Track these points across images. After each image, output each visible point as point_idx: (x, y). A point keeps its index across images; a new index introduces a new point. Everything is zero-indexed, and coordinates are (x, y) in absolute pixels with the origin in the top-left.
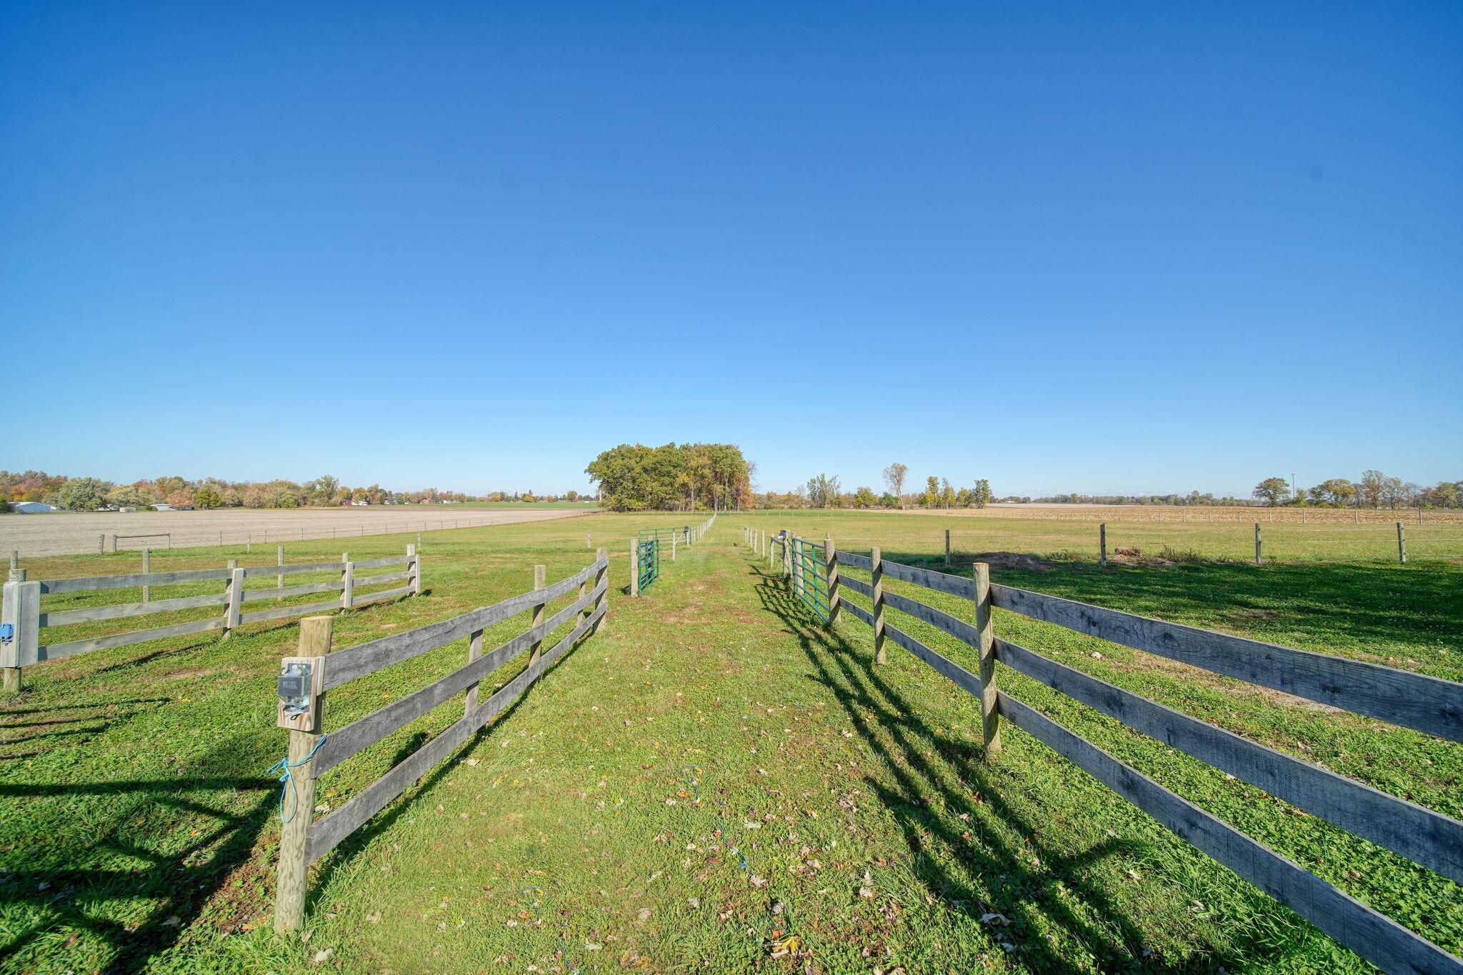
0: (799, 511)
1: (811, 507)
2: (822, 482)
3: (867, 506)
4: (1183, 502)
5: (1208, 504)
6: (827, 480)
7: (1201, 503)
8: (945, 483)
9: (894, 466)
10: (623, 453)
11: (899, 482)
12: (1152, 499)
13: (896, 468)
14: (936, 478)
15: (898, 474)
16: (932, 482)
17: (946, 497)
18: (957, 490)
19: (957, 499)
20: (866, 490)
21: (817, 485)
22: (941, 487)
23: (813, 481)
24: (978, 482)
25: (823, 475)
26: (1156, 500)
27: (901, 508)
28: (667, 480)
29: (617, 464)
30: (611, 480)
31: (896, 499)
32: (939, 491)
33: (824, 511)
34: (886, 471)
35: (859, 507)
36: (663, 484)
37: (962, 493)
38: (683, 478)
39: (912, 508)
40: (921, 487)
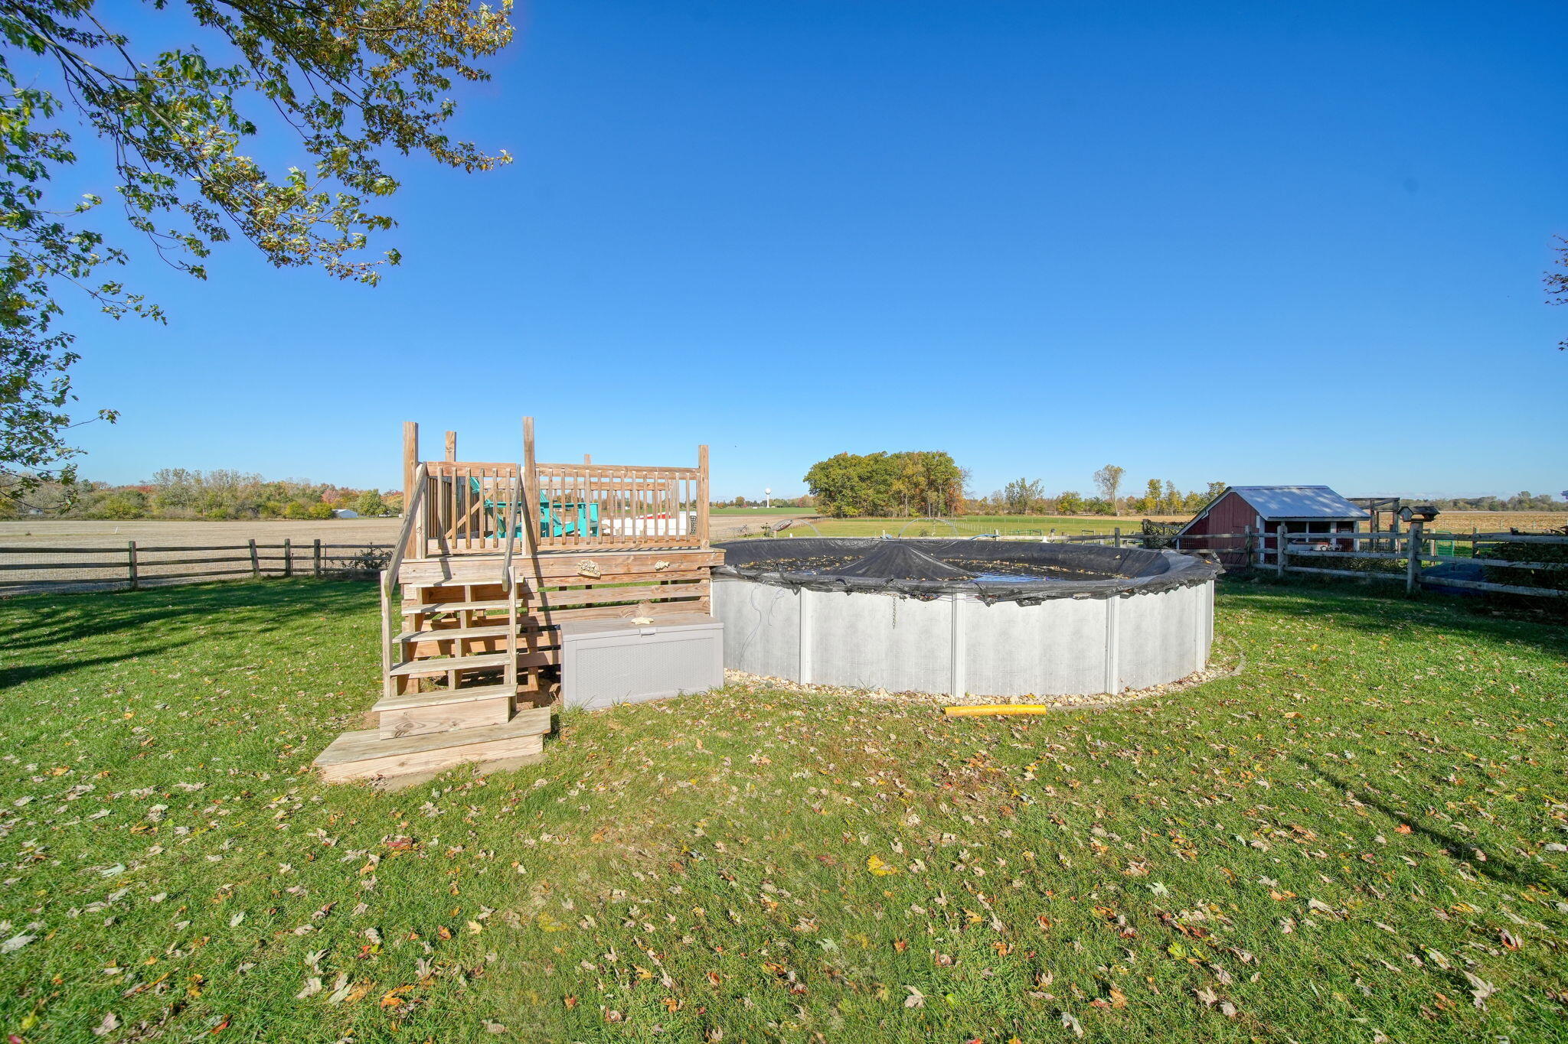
0: (997, 517)
1: (1009, 513)
2: (1023, 487)
3: (1074, 513)
4: (1504, 506)
5: (1542, 509)
6: (1027, 484)
7: (1531, 507)
8: (1170, 485)
9: (1107, 468)
10: (840, 461)
11: (1113, 486)
12: (1455, 503)
13: (1110, 471)
14: (1158, 481)
15: (1112, 476)
16: (1154, 486)
17: (1170, 502)
18: (1184, 496)
19: (1185, 504)
20: (1073, 495)
21: (1017, 489)
22: (1164, 491)
23: (1012, 486)
24: (1212, 486)
25: (1023, 480)
26: (1461, 504)
27: (1115, 515)
28: (882, 488)
29: (837, 473)
30: (832, 489)
31: (1109, 505)
32: (1162, 496)
33: (1025, 517)
34: (1097, 474)
35: (1064, 513)
36: (879, 492)
37: (1192, 497)
38: (898, 485)
39: (1127, 514)
40: (1141, 492)
